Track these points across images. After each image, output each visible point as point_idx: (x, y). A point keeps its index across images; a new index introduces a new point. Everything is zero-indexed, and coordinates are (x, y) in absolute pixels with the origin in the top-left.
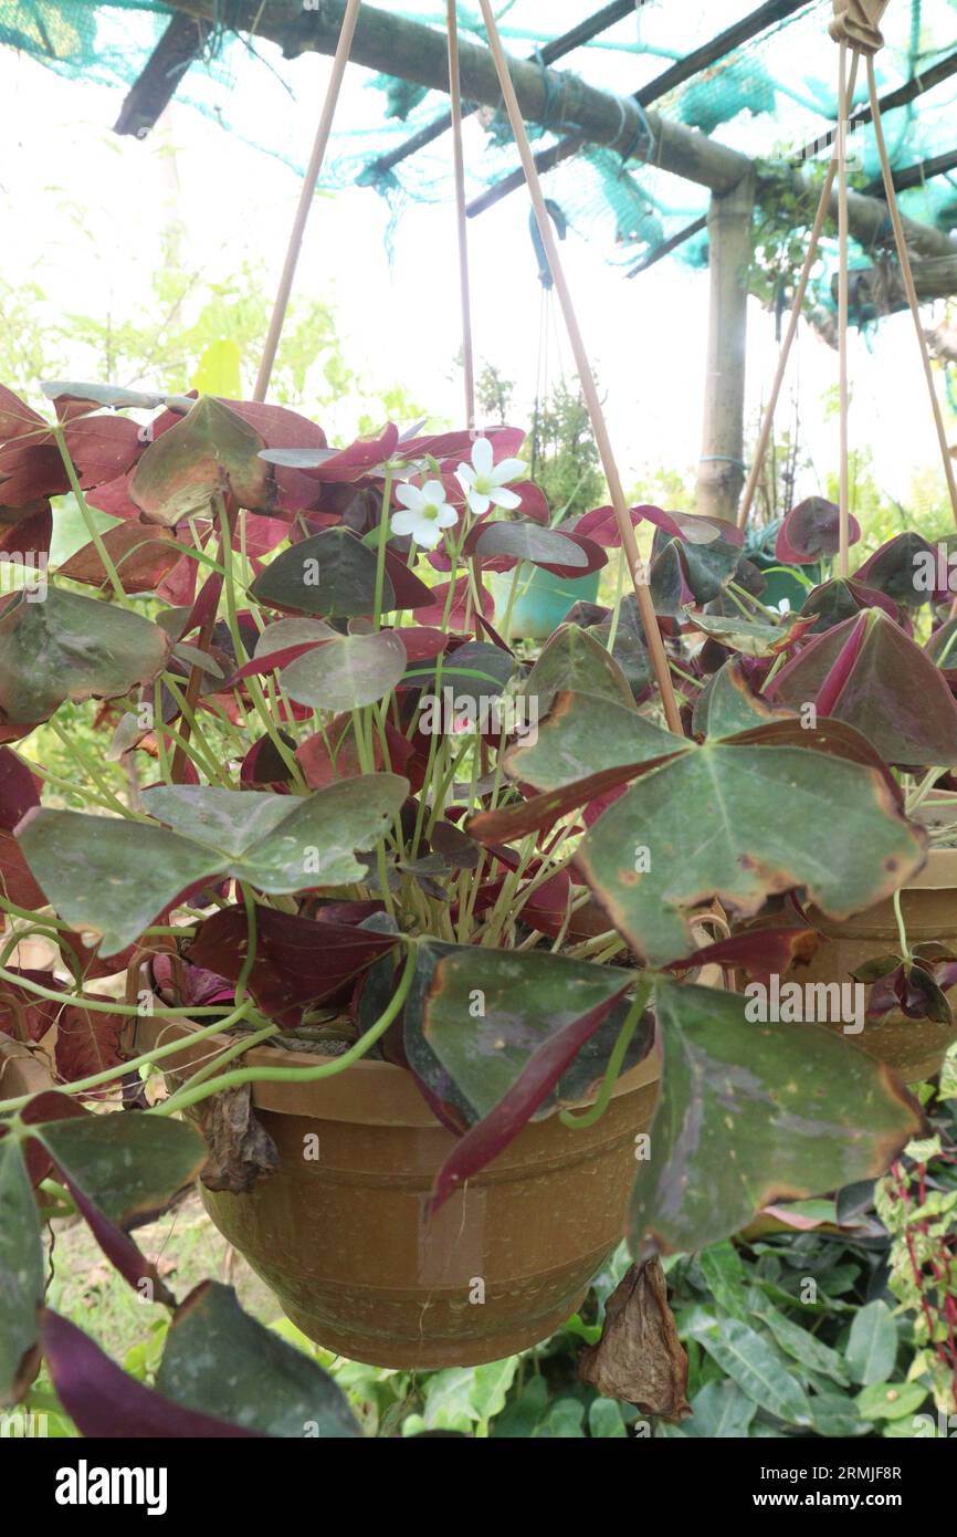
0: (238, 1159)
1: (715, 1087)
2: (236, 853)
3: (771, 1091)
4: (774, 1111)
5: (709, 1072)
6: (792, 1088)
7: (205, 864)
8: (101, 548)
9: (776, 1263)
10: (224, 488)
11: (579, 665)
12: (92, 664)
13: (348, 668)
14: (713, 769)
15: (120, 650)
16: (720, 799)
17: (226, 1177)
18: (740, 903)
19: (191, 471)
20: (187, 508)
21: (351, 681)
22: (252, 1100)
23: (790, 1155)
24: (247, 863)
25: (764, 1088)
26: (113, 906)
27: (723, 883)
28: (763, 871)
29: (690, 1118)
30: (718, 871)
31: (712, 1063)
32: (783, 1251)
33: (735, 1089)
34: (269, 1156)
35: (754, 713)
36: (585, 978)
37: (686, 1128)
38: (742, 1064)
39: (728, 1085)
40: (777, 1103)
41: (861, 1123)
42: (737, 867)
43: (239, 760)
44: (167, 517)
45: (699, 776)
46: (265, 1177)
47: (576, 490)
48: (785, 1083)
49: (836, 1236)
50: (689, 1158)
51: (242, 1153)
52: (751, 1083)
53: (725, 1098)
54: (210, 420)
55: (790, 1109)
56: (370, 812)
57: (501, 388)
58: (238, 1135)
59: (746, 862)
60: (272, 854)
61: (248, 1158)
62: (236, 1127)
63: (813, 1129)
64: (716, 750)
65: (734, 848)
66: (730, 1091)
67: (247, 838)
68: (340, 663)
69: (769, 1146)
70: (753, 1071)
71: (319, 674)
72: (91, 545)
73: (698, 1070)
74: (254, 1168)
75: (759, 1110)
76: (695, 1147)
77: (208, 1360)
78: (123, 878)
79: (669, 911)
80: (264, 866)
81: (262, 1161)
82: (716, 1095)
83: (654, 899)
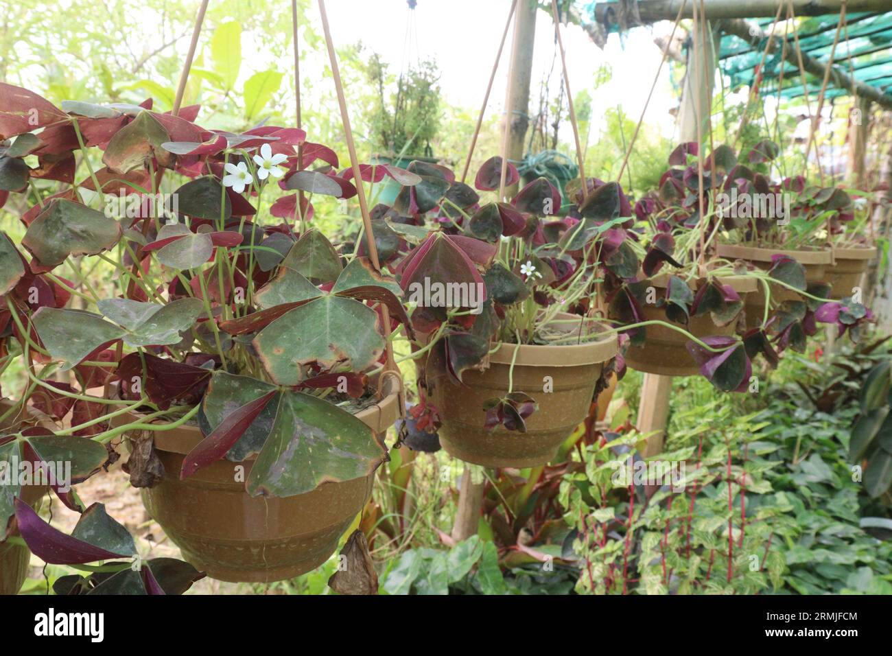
0: (145, 471)
1: (306, 435)
2: (132, 330)
3: (329, 439)
4: (330, 447)
5: (304, 429)
6: (338, 438)
7: (118, 334)
8: (95, 179)
9: (529, 580)
10: (151, 156)
11: (317, 248)
12: (83, 238)
13: (192, 249)
14: (328, 306)
15: (97, 232)
16: (328, 319)
17: (140, 481)
18: (325, 364)
19: (136, 147)
20: (132, 165)
21: (192, 255)
22: (153, 445)
23: (335, 465)
24: (135, 334)
25: (326, 437)
26: (75, 351)
27: (321, 355)
28: (337, 351)
29: (291, 446)
30: (320, 350)
31: (306, 425)
32: (532, 573)
33: (314, 437)
34: (160, 471)
35: (373, 279)
36: (261, 388)
37: (288, 449)
38: (318, 427)
39: (312, 435)
40: (331, 443)
41: (364, 454)
42: (328, 348)
43: (168, 283)
44: (122, 169)
45: (321, 309)
46: (158, 481)
47: (419, 129)
48: (336, 435)
49: (562, 565)
50: (287, 461)
51: (147, 469)
52: (322, 435)
53: (310, 440)
54: (146, 122)
55: (337, 446)
56: (187, 314)
57: (380, 66)
58: (145, 460)
59: (331, 346)
60: (146, 331)
61: (149, 471)
62: (144, 457)
63: (345, 455)
64: (332, 298)
65: (329, 341)
66: (312, 437)
67: (139, 323)
68: (189, 246)
69: (328, 460)
70: (323, 430)
71: (178, 251)
72: (90, 177)
73: (299, 427)
74: (153, 476)
75: (323, 446)
76: (291, 457)
77: (92, 532)
78: (80, 339)
79: (293, 365)
80: (142, 336)
81: (156, 473)
82: (306, 438)
83: (288, 360)
